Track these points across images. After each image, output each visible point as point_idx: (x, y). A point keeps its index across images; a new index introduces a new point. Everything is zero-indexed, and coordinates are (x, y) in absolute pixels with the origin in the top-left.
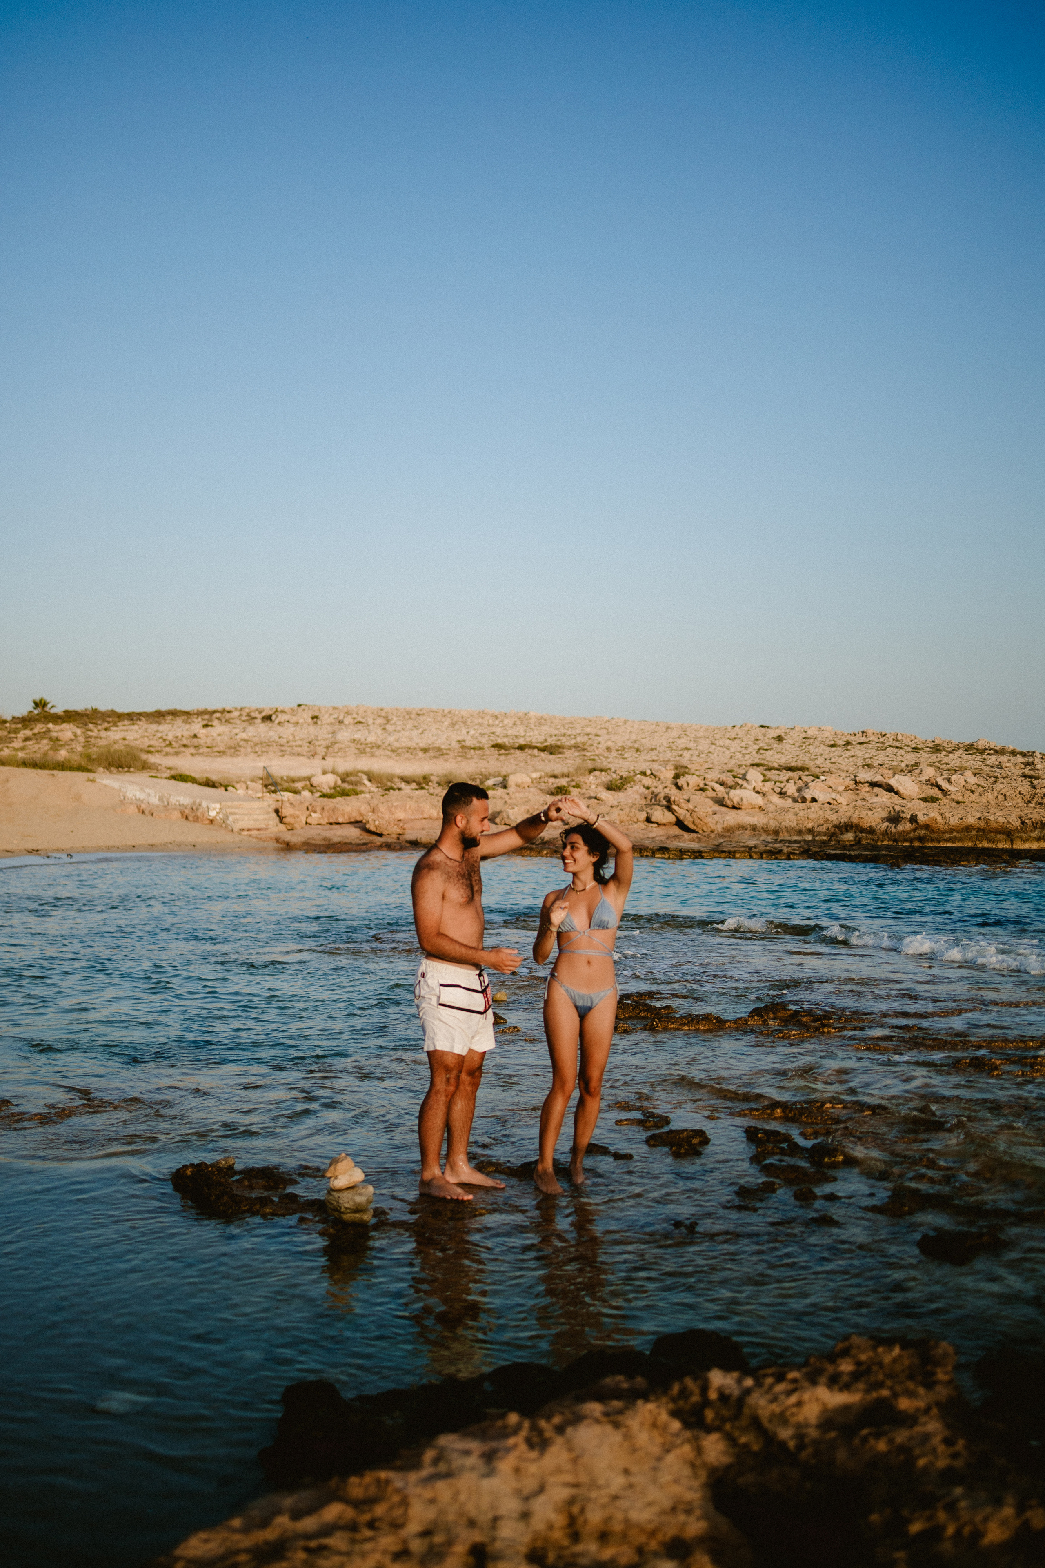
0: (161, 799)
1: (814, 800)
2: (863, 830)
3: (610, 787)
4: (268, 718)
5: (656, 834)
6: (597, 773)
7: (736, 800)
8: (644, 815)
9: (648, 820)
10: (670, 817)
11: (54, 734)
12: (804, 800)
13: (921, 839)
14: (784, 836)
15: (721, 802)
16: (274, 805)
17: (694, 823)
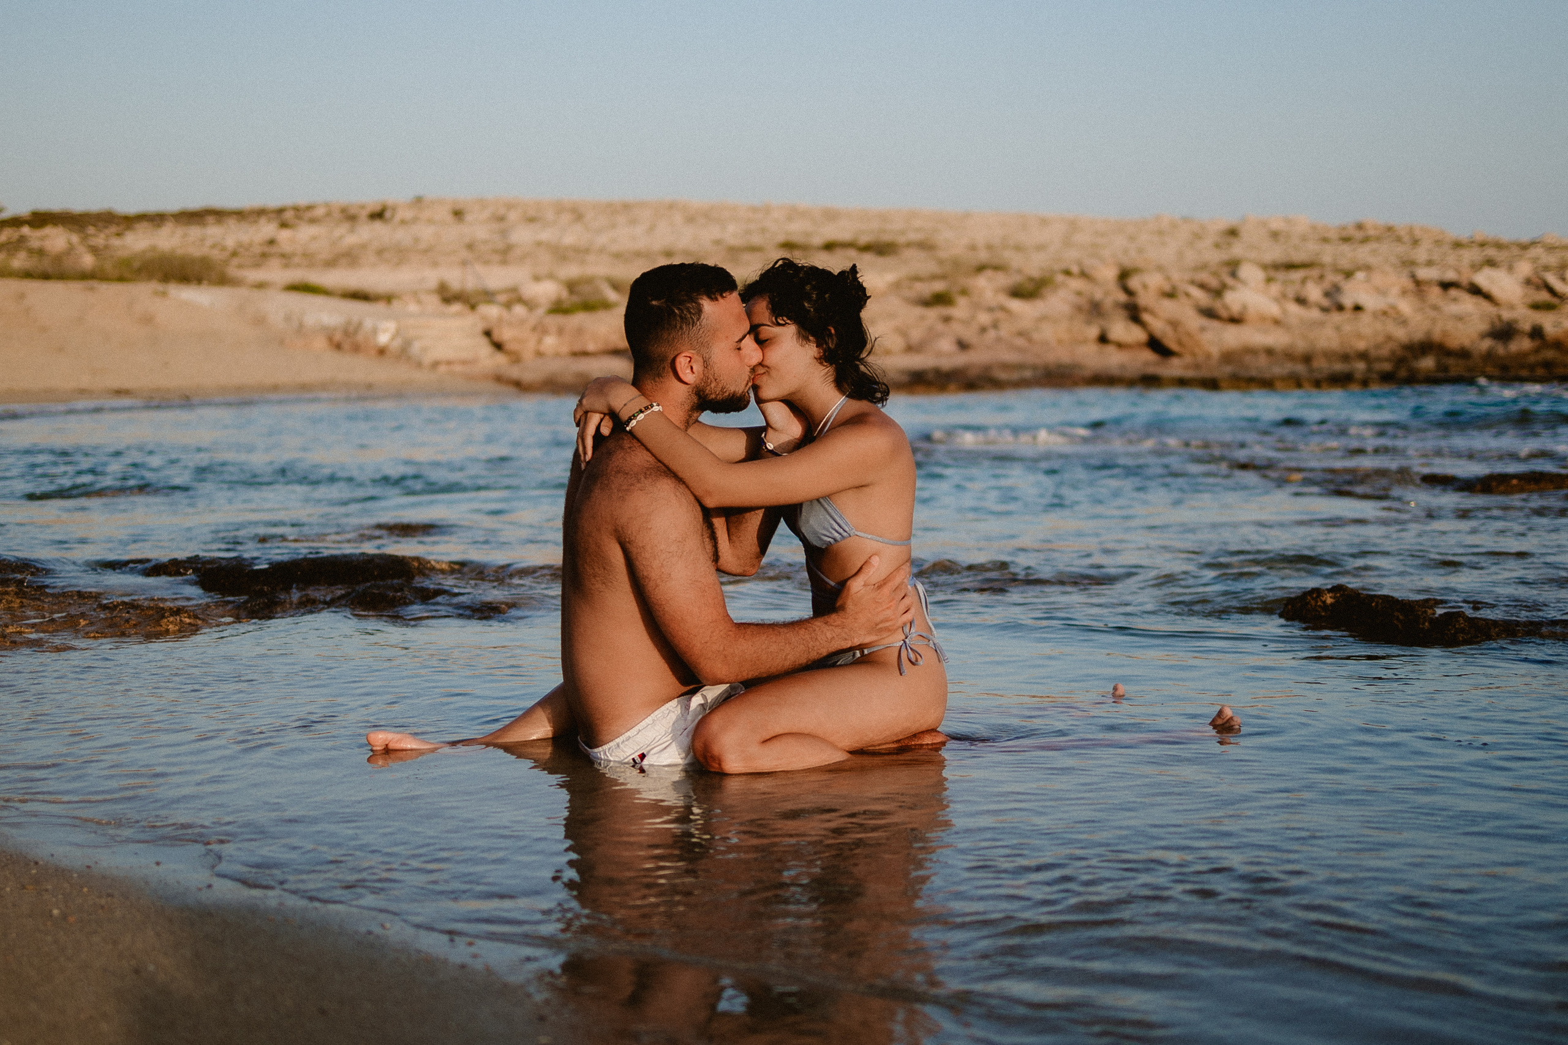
1: (1358, 308)
2: (1448, 353)
3: (1017, 293)
4: (378, 215)
5: (1113, 360)
6: (989, 273)
7: (1232, 310)
8: (1093, 332)
9: (1103, 339)
10: (1137, 334)
11: (35, 244)
12: (1340, 308)
13: (1547, 365)
15: (1209, 313)
16: (480, 326)
17: (1179, 342)
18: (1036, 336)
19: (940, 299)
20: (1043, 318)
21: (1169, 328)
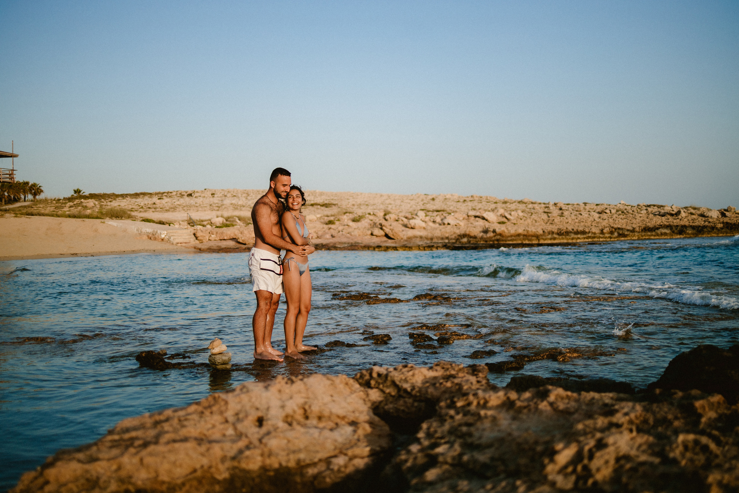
0: (137, 230)
1: (449, 224)
2: (471, 237)
3: (354, 220)
4: (190, 195)
5: (375, 241)
6: (348, 214)
7: (413, 225)
8: (370, 232)
9: (372, 234)
10: (382, 233)
11: (85, 204)
12: (444, 224)
13: (498, 240)
14: (435, 240)
15: (406, 226)
16: (193, 232)
17: (393, 235)
18: (352, 233)
19: (331, 222)
20: (358, 228)
21: (390, 231)
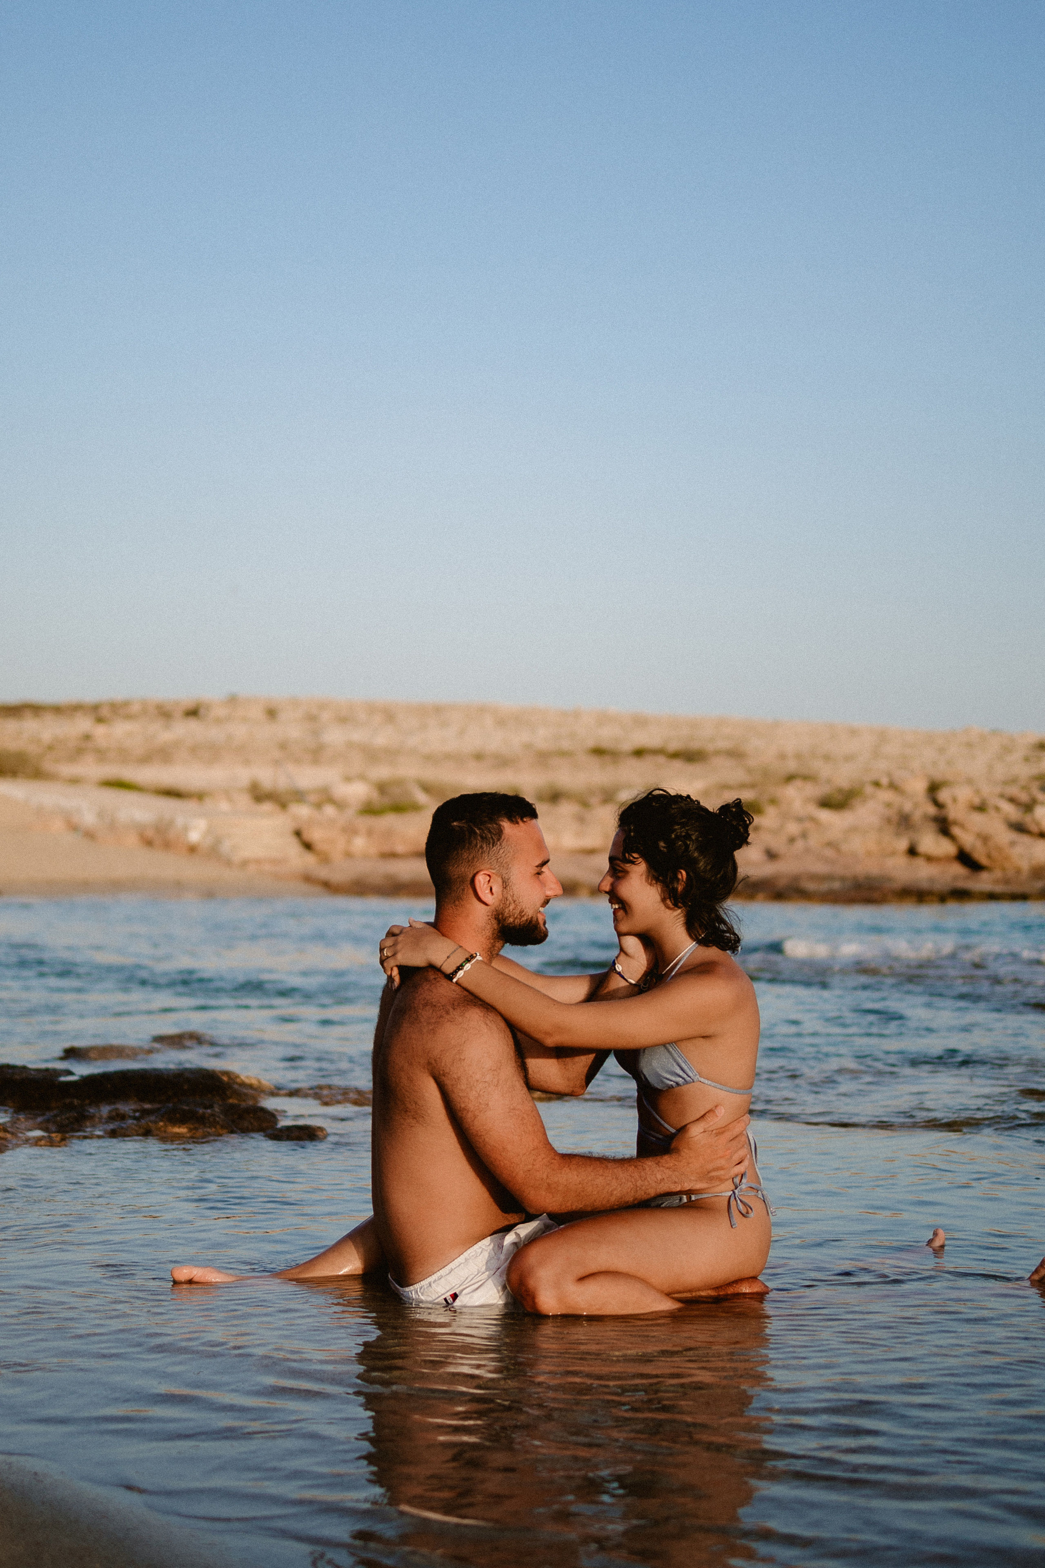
0: (100, 815)
3: (826, 803)
4: (193, 713)
5: (923, 873)
6: (798, 783)
7: (1042, 825)
9: (912, 852)
10: (946, 848)
15: (1019, 828)
16: (292, 825)
17: (989, 856)
20: (853, 830)
21: (979, 844)
